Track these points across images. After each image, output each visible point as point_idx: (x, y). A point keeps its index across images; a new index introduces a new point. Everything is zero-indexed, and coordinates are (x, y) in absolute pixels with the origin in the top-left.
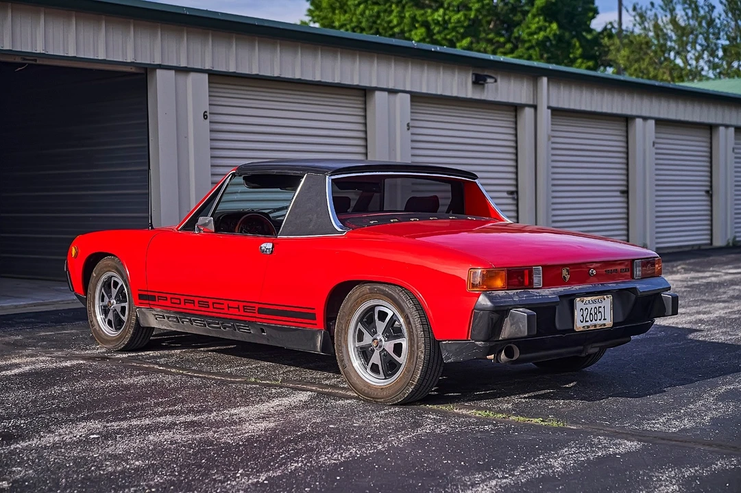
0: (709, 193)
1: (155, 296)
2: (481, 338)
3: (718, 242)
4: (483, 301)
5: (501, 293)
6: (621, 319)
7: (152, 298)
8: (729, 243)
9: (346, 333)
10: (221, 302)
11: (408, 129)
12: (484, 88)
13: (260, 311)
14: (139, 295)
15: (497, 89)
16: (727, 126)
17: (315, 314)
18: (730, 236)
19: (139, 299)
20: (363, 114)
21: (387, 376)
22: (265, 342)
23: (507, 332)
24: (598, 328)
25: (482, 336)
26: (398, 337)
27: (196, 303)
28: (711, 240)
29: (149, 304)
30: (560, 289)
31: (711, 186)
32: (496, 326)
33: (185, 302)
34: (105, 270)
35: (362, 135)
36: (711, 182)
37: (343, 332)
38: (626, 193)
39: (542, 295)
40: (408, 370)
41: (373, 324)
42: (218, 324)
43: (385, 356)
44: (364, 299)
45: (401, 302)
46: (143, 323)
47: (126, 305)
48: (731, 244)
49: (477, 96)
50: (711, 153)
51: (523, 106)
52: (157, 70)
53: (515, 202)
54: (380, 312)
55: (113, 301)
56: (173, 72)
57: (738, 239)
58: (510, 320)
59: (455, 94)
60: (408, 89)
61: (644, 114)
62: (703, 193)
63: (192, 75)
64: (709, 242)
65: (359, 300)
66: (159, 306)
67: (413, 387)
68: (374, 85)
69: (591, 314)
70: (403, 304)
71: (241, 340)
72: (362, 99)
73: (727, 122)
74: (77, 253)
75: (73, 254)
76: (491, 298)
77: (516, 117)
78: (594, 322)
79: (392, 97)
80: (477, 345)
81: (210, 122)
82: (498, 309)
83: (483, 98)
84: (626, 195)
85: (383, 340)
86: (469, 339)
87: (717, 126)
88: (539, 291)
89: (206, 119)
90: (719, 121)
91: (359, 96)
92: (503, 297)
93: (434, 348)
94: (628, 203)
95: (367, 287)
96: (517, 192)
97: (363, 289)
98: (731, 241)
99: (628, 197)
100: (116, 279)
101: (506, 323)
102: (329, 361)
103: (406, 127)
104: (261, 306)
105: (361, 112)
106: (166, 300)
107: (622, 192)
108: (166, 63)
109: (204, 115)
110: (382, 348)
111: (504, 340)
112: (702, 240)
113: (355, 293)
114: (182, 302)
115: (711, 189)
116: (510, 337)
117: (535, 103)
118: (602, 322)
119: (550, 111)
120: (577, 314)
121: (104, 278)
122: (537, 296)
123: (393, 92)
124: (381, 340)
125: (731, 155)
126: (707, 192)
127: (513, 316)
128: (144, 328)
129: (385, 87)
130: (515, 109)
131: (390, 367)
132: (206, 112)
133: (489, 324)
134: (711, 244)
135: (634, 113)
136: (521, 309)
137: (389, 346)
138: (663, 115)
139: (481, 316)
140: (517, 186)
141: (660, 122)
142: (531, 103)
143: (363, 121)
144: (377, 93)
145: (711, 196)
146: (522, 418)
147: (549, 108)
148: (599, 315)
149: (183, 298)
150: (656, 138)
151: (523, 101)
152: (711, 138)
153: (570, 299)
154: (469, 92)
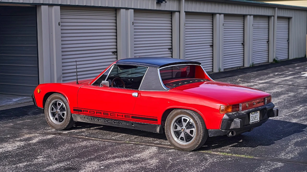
0: (243, 44)
1: (82, 110)
2: (224, 129)
3: (246, 65)
4: (225, 116)
5: (231, 114)
6: (261, 119)
7: (81, 111)
8: (251, 65)
9: (170, 126)
10: (115, 113)
11: (133, 25)
12: (160, 5)
13: (132, 117)
14: (74, 109)
15: (165, 5)
16: (250, 15)
17: (157, 119)
18: (251, 63)
19: (74, 111)
20: (115, 19)
21: (187, 141)
22: (133, 128)
23: (232, 127)
24: (256, 122)
25: (225, 128)
26: (192, 128)
27: (102, 113)
28: (244, 64)
29: (78, 113)
30: (247, 111)
31: (244, 41)
32: (229, 125)
33: (97, 113)
34: (54, 98)
35: (115, 28)
36: (244, 39)
37: (169, 125)
38: (212, 46)
39: (242, 113)
40: (196, 139)
41: (181, 123)
42: (112, 121)
43: (186, 135)
44: (177, 114)
45: (194, 116)
46: (75, 120)
47: (65, 112)
48: (251, 66)
49: (158, 9)
50: (244, 27)
51: (175, 12)
52: (42, 6)
53: (171, 53)
54: (184, 119)
55: (58, 110)
56: (47, 6)
57: (254, 63)
58: (234, 123)
59: (150, 8)
60: (133, 7)
61: (220, 12)
62: (241, 44)
63: (54, 7)
64: (243, 65)
65: (176, 115)
66: (83, 114)
67: (198, 145)
68: (120, 6)
69: (254, 118)
70: (194, 117)
71: (122, 127)
72: (115, 12)
73: (250, 13)
74: (40, 92)
75: (39, 92)
76: (228, 115)
77: (172, 16)
78: (255, 121)
79: (127, 11)
80: (222, 131)
81: (61, 26)
82: (231, 119)
83: (160, 9)
84: (212, 47)
85: (186, 129)
86: (220, 129)
87: (246, 15)
88: (241, 112)
89: (59, 25)
90: (247, 13)
91: (113, 11)
92: (231, 115)
93: (206, 131)
94: (213, 50)
95: (179, 111)
96: (172, 48)
97: (178, 111)
98: (251, 64)
99: (213, 48)
100: (60, 102)
101: (233, 123)
102: (162, 136)
103: (132, 24)
104: (133, 115)
105: (114, 18)
106: (87, 112)
107: (211, 46)
108: (44, 3)
109: (59, 24)
110: (185, 132)
111: (232, 129)
112: (240, 64)
113: (174, 112)
114: (95, 113)
115: (244, 43)
116: (234, 128)
117: (179, 10)
118: (257, 120)
119: (185, 13)
120: (251, 118)
121: (53, 101)
122: (241, 114)
123: (127, 9)
124: (185, 129)
125: (251, 27)
126: (242, 44)
127: (235, 121)
128: (75, 121)
129: (124, 7)
130: (171, 13)
131: (188, 138)
132: (59, 22)
133: (227, 124)
134: (244, 66)
135: (216, 12)
136: (237, 119)
137: (188, 131)
138: (226, 12)
139: (225, 121)
140: (172, 46)
141: (226, 15)
142: (178, 10)
143: (115, 22)
144: (122, 10)
145: (244, 45)
146: (238, 155)
147: (185, 12)
148: (256, 118)
149: (95, 111)
150: (224, 22)
151: (175, 10)
152: (244, 20)
153: (248, 114)
154: (155, 7)
